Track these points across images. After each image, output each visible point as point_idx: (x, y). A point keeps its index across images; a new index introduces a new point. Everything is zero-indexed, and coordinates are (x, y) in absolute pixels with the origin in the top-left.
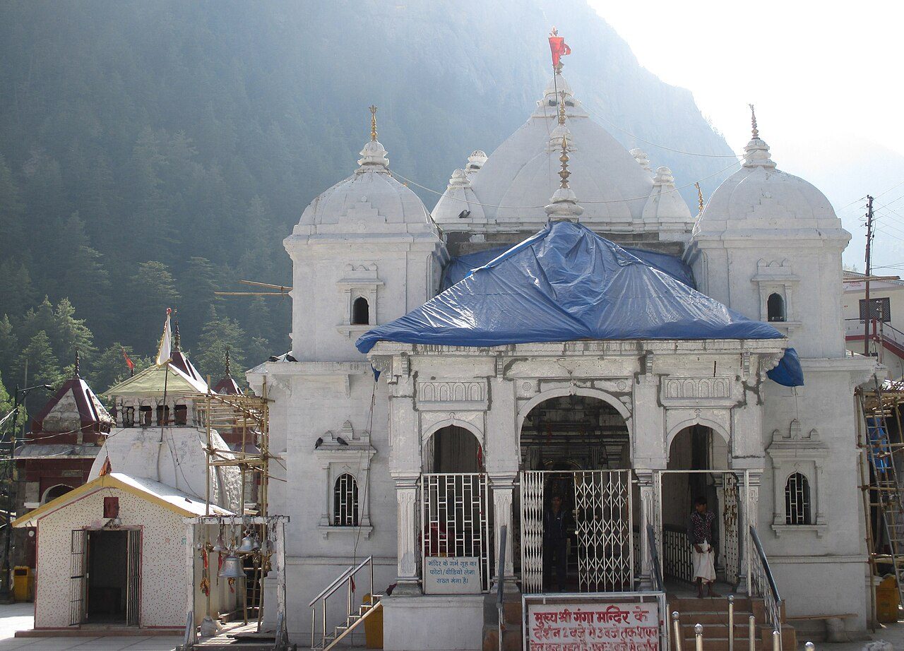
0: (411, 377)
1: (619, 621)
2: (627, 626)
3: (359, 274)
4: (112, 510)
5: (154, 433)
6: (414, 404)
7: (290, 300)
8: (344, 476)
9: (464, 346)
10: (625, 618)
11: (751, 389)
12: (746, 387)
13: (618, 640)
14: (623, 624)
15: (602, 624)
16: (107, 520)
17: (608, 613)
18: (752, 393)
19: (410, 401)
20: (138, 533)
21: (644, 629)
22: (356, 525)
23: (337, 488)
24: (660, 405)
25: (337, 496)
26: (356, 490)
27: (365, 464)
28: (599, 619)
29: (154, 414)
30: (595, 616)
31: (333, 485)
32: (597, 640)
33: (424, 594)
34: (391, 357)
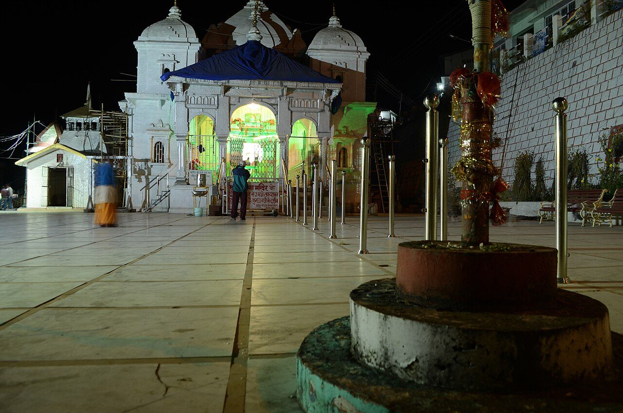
0: (184, 93)
1: (264, 190)
2: (267, 192)
3: (166, 58)
4: (60, 159)
5: (83, 132)
6: (186, 104)
7: (137, 69)
8: (158, 143)
9: (208, 79)
10: (266, 189)
11: (326, 105)
12: (325, 104)
13: (263, 197)
14: (265, 191)
15: (257, 191)
16: (58, 163)
17: (259, 186)
18: (327, 106)
19: (183, 104)
20: (72, 169)
21: (273, 193)
22: (163, 162)
23: (155, 148)
24: (289, 109)
25: (155, 150)
26: (163, 148)
27: (167, 137)
28: (256, 188)
29: (83, 125)
30: (254, 187)
31: (154, 146)
32: (255, 197)
33: (189, 184)
34: (176, 83)
